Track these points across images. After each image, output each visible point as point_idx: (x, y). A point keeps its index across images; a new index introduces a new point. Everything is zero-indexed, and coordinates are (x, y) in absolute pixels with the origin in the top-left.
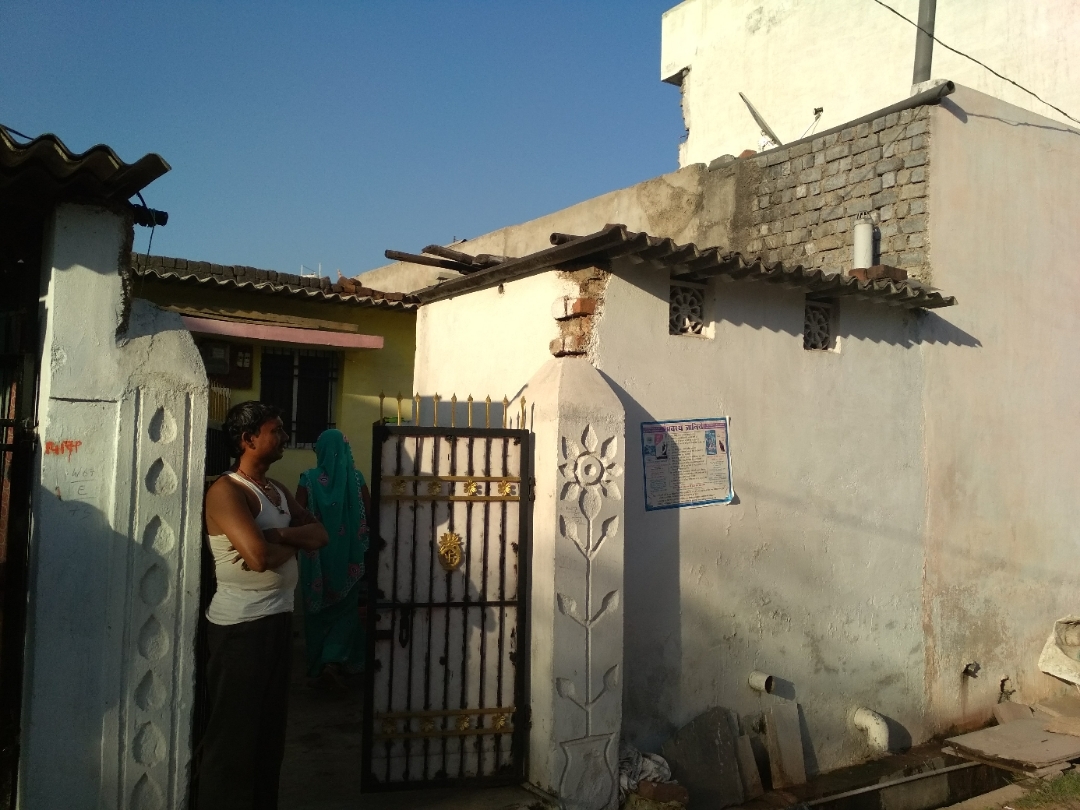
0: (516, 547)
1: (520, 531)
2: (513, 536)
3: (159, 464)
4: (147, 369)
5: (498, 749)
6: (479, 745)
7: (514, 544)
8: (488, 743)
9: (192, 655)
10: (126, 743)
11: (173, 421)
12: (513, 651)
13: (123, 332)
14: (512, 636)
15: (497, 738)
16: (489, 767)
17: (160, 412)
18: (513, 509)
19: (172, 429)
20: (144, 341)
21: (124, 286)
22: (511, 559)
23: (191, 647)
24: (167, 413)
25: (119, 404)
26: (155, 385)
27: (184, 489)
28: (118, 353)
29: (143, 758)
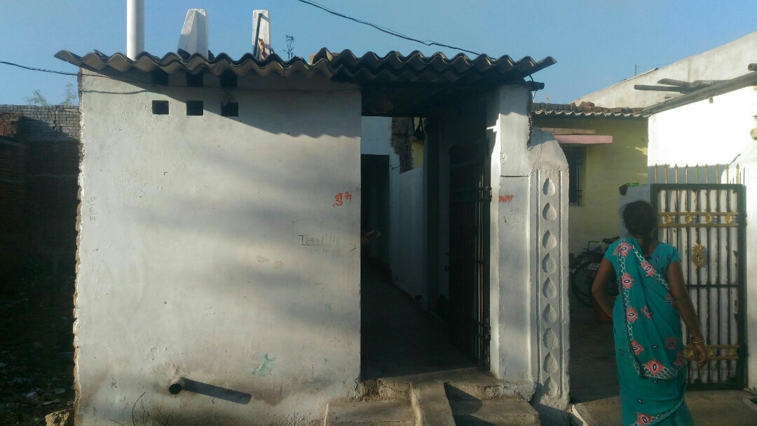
0: (736, 254)
1: (738, 244)
2: (734, 247)
3: (548, 205)
4: (541, 160)
5: (729, 367)
6: (718, 365)
7: (735, 252)
8: (724, 364)
9: (568, 298)
10: (540, 337)
11: (553, 184)
12: (736, 313)
13: (530, 143)
14: (735, 304)
15: (729, 362)
16: (724, 378)
17: (547, 180)
18: (734, 231)
19: (553, 187)
20: (539, 146)
21: (530, 122)
22: (734, 259)
23: (567, 295)
24: (550, 181)
25: (529, 177)
26: (545, 168)
27: (560, 218)
28: (528, 153)
29: (548, 345)
